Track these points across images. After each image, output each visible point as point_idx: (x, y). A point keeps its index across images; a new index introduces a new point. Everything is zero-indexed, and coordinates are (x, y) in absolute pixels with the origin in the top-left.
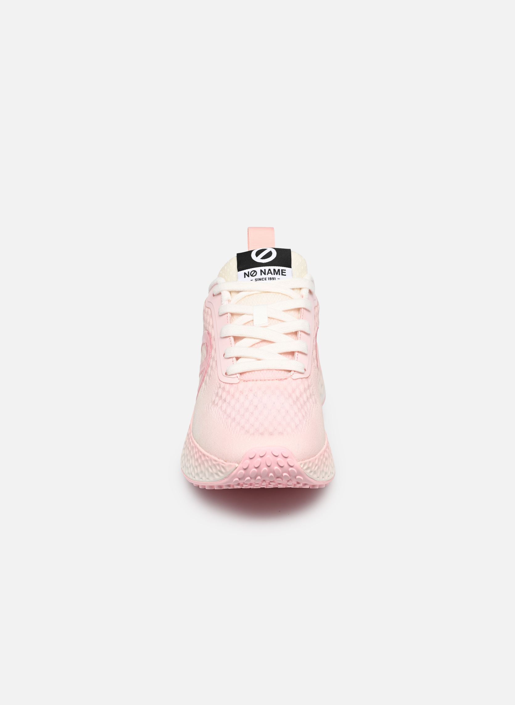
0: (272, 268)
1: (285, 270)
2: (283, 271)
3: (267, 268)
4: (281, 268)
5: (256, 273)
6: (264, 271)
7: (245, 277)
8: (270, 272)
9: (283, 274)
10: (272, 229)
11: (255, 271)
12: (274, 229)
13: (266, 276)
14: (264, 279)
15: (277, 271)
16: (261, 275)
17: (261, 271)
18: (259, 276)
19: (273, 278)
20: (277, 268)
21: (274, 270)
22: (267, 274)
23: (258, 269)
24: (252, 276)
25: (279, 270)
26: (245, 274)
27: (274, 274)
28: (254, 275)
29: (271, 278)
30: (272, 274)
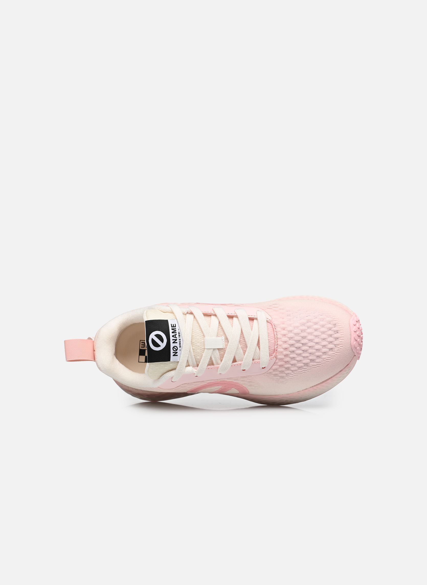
0: (171, 334)
1: (171, 324)
2: (172, 326)
3: (171, 338)
4: (170, 328)
5: (175, 346)
6: (174, 341)
7: (177, 355)
8: (175, 336)
9: (174, 326)
10: (65, 341)
11: (173, 347)
12: (65, 340)
13: (178, 339)
14: (180, 340)
15: (173, 331)
16: (177, 343)
17: (174, 343)
18: (177, 345)
19: (179, 334)
20: (171, 331)
21: (173, 332)
22: (177, 338)
23: (172, 345)
24: (177, 350)
25: (172, 329)
26: (174, 355)
27: (176, 333)
28: (176, 348)
29: (179, 336)
30: (176, 334)
